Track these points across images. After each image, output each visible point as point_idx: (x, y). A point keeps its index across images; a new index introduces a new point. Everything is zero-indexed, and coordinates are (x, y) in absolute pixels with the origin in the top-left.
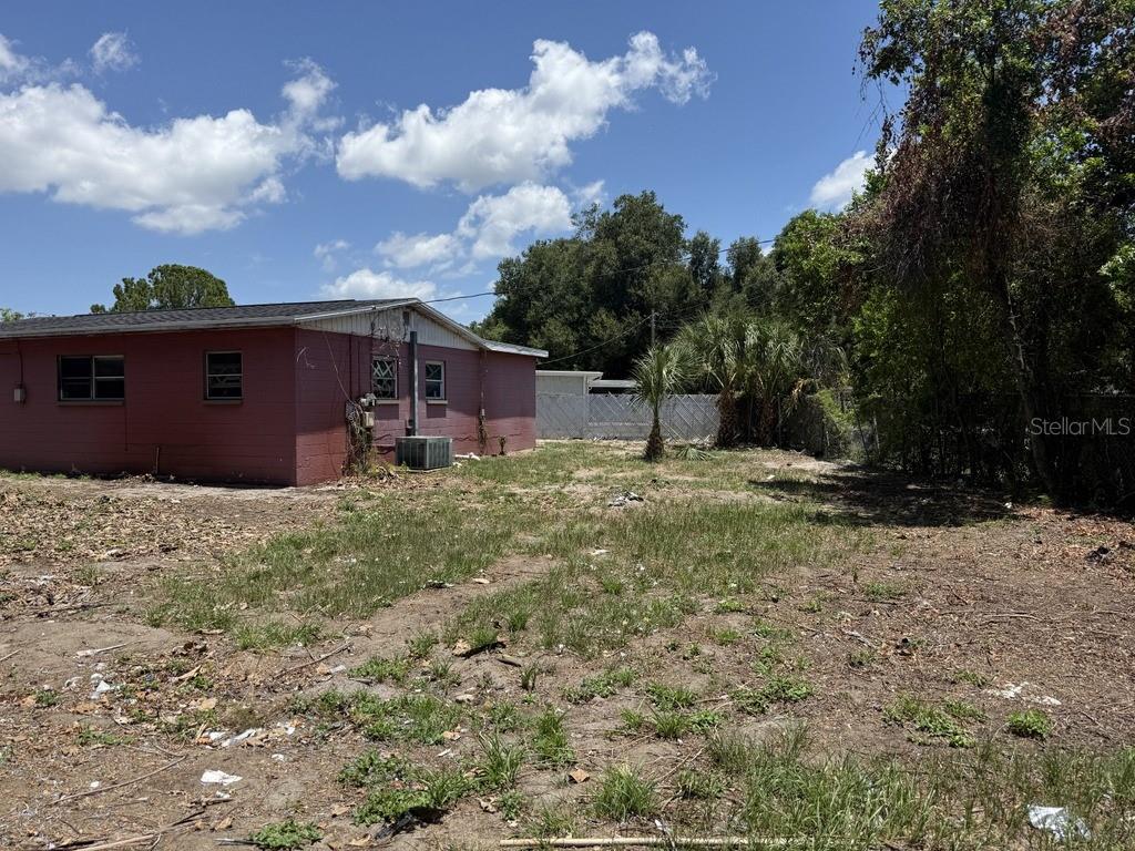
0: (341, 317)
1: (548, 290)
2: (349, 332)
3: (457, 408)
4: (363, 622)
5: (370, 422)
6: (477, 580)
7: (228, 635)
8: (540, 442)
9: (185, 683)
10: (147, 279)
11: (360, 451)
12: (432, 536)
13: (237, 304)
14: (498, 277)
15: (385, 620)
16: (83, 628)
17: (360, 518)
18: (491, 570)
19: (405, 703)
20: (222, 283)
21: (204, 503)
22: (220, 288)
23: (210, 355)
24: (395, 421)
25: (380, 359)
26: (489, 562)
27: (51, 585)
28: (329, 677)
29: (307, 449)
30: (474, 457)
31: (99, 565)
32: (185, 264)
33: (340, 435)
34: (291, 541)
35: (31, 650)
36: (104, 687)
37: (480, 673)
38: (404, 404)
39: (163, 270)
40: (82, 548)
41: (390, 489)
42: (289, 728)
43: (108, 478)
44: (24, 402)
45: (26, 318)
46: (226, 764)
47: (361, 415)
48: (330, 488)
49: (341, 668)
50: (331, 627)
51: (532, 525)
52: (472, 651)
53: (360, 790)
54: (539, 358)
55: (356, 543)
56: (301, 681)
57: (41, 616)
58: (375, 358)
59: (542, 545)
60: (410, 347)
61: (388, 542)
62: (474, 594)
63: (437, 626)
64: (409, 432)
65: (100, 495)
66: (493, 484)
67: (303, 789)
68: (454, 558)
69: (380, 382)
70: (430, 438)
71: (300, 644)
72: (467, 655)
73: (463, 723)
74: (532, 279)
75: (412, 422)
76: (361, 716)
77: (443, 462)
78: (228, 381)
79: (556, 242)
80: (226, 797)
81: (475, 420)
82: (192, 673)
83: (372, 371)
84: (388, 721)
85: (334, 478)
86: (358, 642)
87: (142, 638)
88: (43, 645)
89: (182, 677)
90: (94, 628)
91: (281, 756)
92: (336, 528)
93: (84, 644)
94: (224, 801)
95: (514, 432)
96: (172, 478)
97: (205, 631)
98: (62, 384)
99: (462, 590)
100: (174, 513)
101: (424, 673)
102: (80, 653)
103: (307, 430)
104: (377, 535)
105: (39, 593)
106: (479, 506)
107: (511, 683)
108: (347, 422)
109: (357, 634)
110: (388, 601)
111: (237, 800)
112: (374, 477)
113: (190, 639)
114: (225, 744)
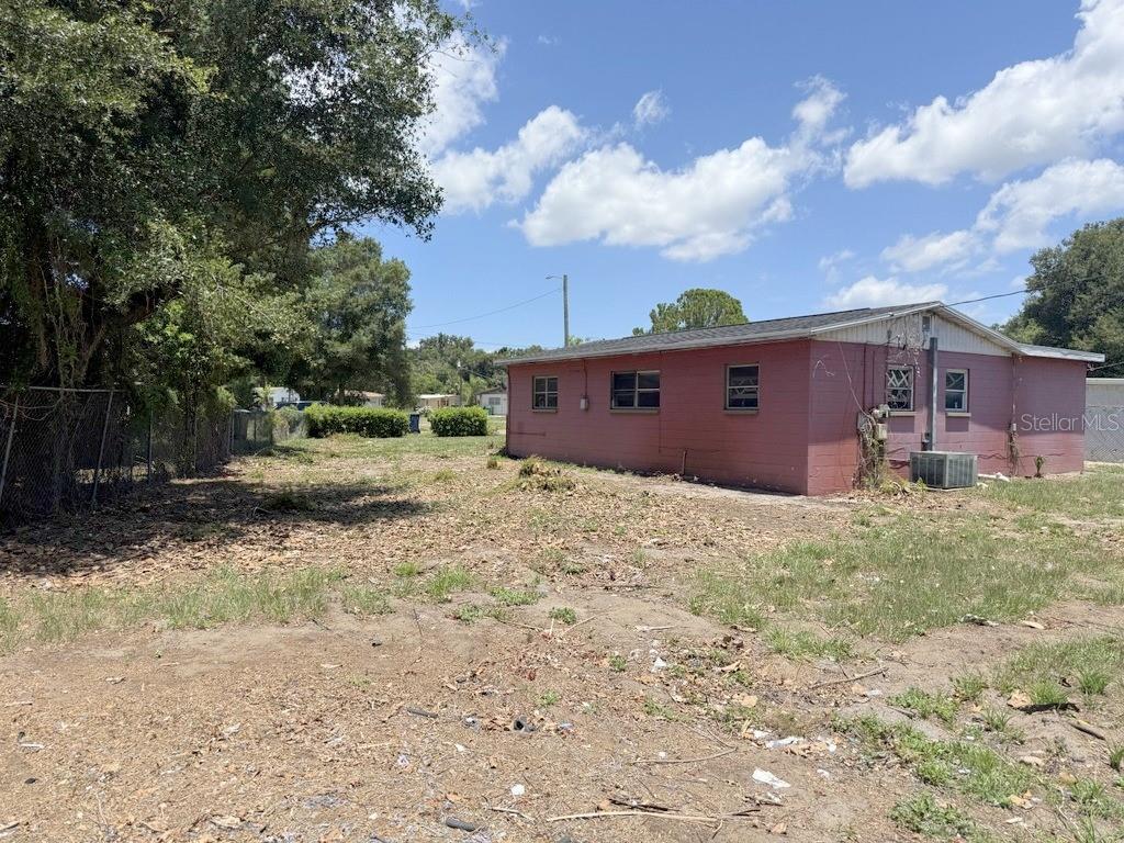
0: (857, 327)
1: (1100, 282)
2: (864, 341)
3: (982, 421)
4: (895, 647)
5: (883, 434)
6: (1027, 623)
7: (760, 635)
8: (1088, 464)
9: (727, 675)
10: (676, 304)
11: (872, 464)
12: (962, 562)
13: (750, 320)
14: (1031, 271)
15: (919, 649)
16: (637, 606)
17: (878, 536)
18: (1043, 613)
19: (957, 749)
20: (738, 302)
21: (725, 503)
22: (736, 307)
23: (731, 369)
24: (911, 434)
25: (896, 368)
26: (1041, 605)
27: (613, 564)
28: (866, 699)
29: (819, 460)
30: (1002, 477)
31: (647, 551)
32: (706, 287)
33: (852, 446)
34: (810, 551)
35: (603, 618)
36: (660, 663)
37: (1050, 737)
38: (920, 416)
39: (689, 295)
40: (632, 535)
41: (906, 507)
42: (829, 744)
43: (645, 475)
44: (587, 410)
45: (584, 342)
46: (773, 765)
47: (874, 427)
48: (841, 500)
49: (877, 692)
50: (862, 646)
51: (1093, 566)
52: (1034, 706)
53: (916, 835)
54: (1091, 362)
55: (878, 561)
56: (837, 696)
57: (606, 588)
58: (890, 367)
59: (1112, 593)
60: (929, 354)
61: (913, 564)
62: (1028, 639)
63: (984, 668)
64: (925, 446)
65: (642, 489)
66: (1030, 511)
67: (853, 815)
68: (996, 592)
69: (895, 392)
70: (951, 454)
71: (832, 659)
72: (1028, 710)
73: (1034, 792)
74: (1077, 270)
75: (929, 435)
76: (908, 751)
77: (965, 481)
78: (746, 393)
79: (1112, 224)
80: (777, 800)
81: (1004, 436)
82: (733, 667)
83: (886, 381)
84: (940, 765)
85: (845, 490)
86: (893, 669)
87: (686, 624)
88: (611, 614)
89: (724, 669)
90: (648, 607)
91: (826, 773)
92: (854, 542)
93: (641, 621)
94: (776, 805)
95: (1054, 451)
96: (696, 478)
97: (740, 627)
98: (614, 395)
99: (1009, 632)
100: (700, 510)
101: (975, 720)
102: (639, 628)
103: (817, 441)
104: (898, 556)
105: (605, 569)
106: (1018, 536)
107: (1094, 758)
108: (859, 434)
109: (891, 659)
110: (923, 630)
111: (788, 808)
112: (888, 493)
113: (730, 633)
114: (770, 745)
